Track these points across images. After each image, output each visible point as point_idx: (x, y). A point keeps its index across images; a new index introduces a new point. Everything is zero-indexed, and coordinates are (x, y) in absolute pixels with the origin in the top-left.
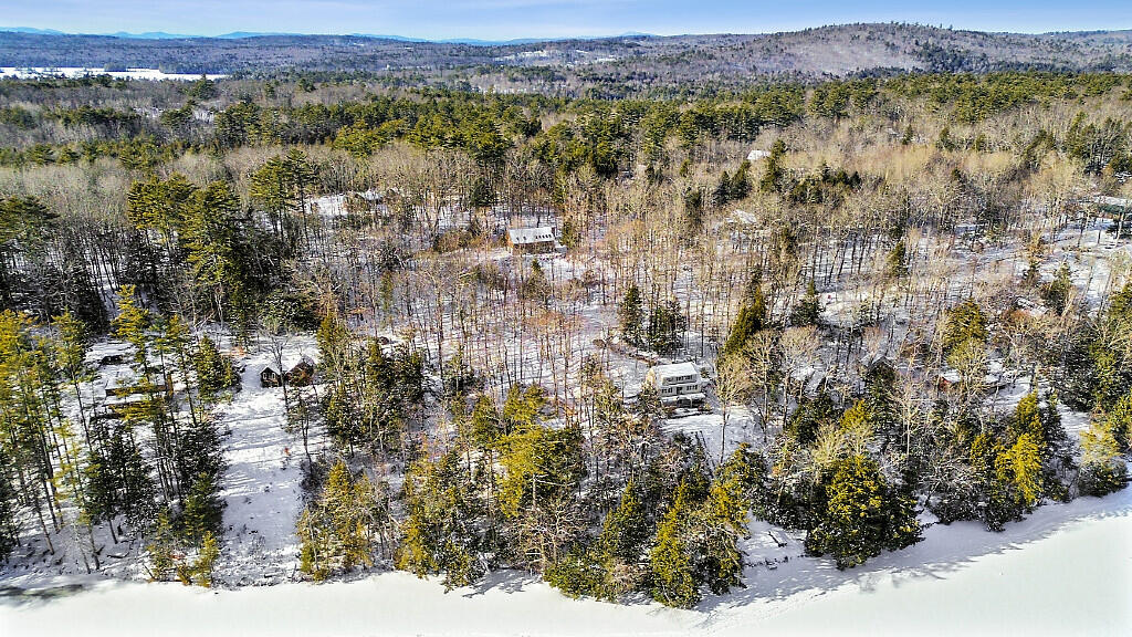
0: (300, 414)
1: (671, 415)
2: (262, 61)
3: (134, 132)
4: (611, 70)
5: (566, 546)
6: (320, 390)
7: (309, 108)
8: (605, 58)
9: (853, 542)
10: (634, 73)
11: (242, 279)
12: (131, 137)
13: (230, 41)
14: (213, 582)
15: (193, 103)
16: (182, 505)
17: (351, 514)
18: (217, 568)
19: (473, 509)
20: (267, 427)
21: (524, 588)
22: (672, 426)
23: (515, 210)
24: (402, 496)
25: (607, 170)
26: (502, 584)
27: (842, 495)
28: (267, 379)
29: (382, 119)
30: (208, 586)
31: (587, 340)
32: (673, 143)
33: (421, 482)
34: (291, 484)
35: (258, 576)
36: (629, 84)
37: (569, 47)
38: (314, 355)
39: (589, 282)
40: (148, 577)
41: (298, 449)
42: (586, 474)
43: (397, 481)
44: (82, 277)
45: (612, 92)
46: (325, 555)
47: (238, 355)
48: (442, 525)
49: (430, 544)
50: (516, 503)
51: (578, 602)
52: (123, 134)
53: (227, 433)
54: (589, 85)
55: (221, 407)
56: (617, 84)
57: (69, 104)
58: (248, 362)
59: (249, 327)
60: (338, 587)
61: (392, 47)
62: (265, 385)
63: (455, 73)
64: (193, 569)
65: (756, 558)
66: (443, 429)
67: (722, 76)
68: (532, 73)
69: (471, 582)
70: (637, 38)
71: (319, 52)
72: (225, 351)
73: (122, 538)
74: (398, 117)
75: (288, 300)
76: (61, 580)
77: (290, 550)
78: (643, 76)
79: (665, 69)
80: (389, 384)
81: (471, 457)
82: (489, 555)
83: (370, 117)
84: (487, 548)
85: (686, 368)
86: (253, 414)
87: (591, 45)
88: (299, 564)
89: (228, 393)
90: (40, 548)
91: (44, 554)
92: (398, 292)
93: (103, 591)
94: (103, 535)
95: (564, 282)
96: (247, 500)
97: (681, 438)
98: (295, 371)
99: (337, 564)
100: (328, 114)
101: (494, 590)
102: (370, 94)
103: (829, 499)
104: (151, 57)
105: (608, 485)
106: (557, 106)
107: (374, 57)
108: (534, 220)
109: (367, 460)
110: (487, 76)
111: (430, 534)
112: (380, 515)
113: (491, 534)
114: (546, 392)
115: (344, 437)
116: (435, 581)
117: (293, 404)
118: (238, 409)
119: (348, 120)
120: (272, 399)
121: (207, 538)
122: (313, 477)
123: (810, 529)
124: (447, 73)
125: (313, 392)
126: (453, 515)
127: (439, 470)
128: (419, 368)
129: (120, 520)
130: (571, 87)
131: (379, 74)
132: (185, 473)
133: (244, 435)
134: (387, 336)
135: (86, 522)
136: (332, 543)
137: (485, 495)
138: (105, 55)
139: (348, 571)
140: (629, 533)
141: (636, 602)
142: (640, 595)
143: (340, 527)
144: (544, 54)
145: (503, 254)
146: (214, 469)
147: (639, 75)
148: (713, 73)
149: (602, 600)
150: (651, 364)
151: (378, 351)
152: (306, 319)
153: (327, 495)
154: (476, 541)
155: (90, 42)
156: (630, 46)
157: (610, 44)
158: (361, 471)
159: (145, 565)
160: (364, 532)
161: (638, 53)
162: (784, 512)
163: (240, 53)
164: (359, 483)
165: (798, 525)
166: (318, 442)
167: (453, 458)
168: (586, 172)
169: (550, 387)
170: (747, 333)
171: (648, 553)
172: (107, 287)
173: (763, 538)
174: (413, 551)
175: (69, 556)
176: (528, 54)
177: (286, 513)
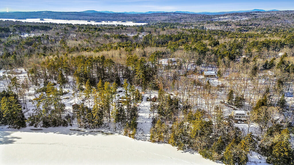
0: (153, 108)
1: (237, 122)
2: (154, 20)
3: (127, 40)
4: (246, 22)
5: (204, 147)
6: (157, 103)
7: (163, 36)
8: (244, 18)
9: (279, 162)
10: (253, 24)
11: (145, 78)
12: (126, 42)
13: (148, 14)
14: (134, 138)
15: (139, 34)
16: (130, 122)
17: (161, 130)
18: (135, 135)
19: (185, 135)
20: (147, 109)
21: (194, 154)
22: (236, 125)
23: (207, 66)
24: (171, 129)
25: (232, 58)
26: (189, 152)
27: (276, 150)
28: (148, 100)
29: (179, 39)
30: (133, 138)
31: (219, 101)
32: (254, 50)
33: (175, 126)
34: (150, 122)
35: (142, 138)
36: (251, 27)
37: (234, 15)
38: (157, 96)
39: (223, 86)
40: (124, 134)
41: (152, 115)
42: (212, 132)
43: (171, 125)
44: (117, 75)
45: (245, 29)
46: (155, 137)
47: (143, 94)
48: (178, 136)
49: (175, 140)
50: (194, 135)
51: (206, 159)
52: (125, 41)
53: (139, 109)
54: (238, 27)
55: (139, 104)
56: (247, 27)
57: (115, 33)
58: (144, 95)
59: (145, 88)
60: (156, 144)
61: (185, 16)
62: (147, 101)
63: (200, 23)
64: (131, 135)
65: (252, 160)
66: (181, 116)
67: (282, 25)
68: (221, 24)
69: (183, 150)
70: (256, 12)
71: (168, 17)
72: (141, 92)
73: (120, 126)
74: (183, 38)
75: (153, 83)
76: (109, 132)
77: (148, 135)
78: (255, 25)
79: (263, 22)
80: (171, 105)
81: (186, 123)
82: (188, 145)
83: (177, 38)
84: (187, 143)
85: (242, 112)
86: (144, 106)
87: (241, 14)
88: (150, 138)
89: (140, 101)
90: (107, 125)
91: (107, 126)
92: (176, 84)
93: (116, 135)
94: (117, 125)
95: (216, 85)
96: (142, 123)
97: (237, 128)
98: (153, 99)
99: (157, 140)
100: (167, 37)
101: (188, 152)
102: (177, 31)
103: (273, 150)
104: (131, 19)
105: (217, 136)
106: (226, 35)
107: (181, 19)
108: (211, 69)
109: (165, 120)
110: (209, 24)
111: (176, 138)
112: (166, 132)
113: (189, 141)
114: (206, 112)
115: (161, 114)
116: (176, 148)
117: (152, 106)
118: (142, 105)
119: (171, 39)
120: (148, 104)
121: (134, 129)
122: (154, 121)
123: (268, 157)
124: (199, 23)
125: (156, 104)
126: (181, 135)
127: (179, 125)
128: (178, 102)
129: (120, 123)
130: (233, 28)
131: (181, 23)
132: (131, 116)
133: (142, 110)
134: (172, 94)
135: (115, 122)
136: (156, 135)
137: (189, 132)
138: (121, 18)
139: (159, 142)
140: (219, 147)
141: (219, 163)
142: (221, 161)
143: (158, 132)
144: (227, 17)
145: (202, 77)
146: (136, 116)
147: (254, 24)
148: (279, 24)
149: (211, 160)
150: (234, 109)
151: (170, 97)
152: (156, 88)
153: (157, 125)
154: (185, 141)
155: (119, 15)
156: (254, 15)
157: (247, 14)
158: (164, 122)
159: (123, 132)
160: (163, 134)
161: (256, 17)
162: (262, 151)
163: (150, 17)
164: (163, 124)
165: (265, 155)
166: (156, 114)
167: (183, 123)
168: (226, 58)
169: (207, 111)
170: (260, 106)
171: (224, 153)
172: (121, 76)
173: (255, 156)
174: (172, 140)
175: (111, 128)
176: (222, 17)
177: (148, 127)
